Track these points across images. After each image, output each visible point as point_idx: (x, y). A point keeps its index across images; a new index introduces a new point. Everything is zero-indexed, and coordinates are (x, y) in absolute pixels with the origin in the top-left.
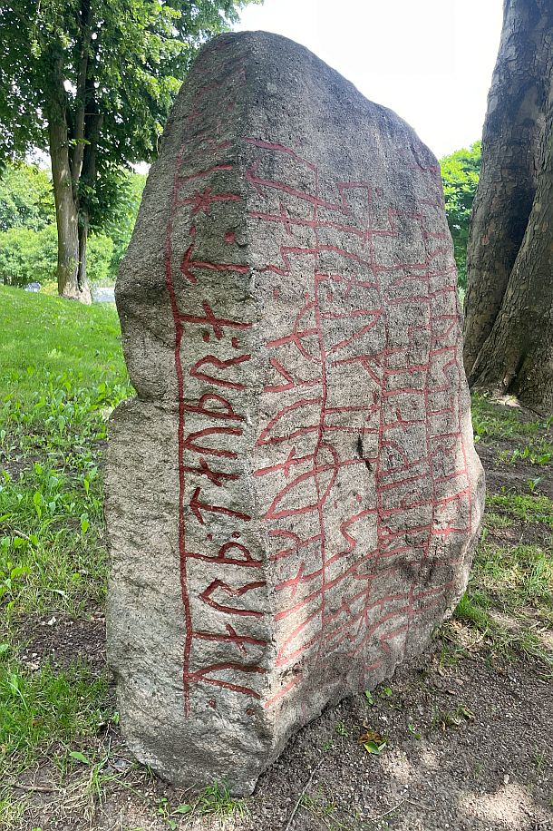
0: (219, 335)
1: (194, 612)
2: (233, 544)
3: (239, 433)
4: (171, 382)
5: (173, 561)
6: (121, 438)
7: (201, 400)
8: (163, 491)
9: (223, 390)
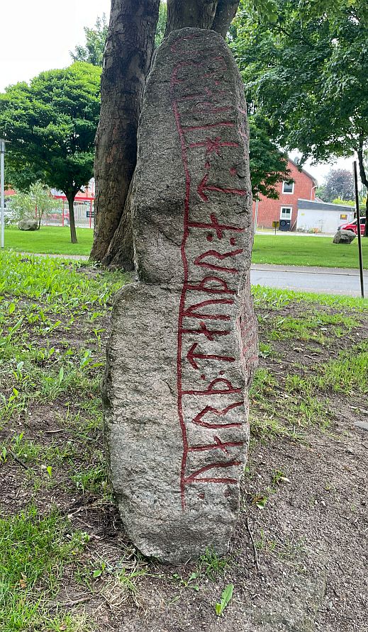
0: (220, 237)
1: (190, 433)
2: (219, 380)
3: (231, 303)
4: (179, 270)
5: (172, 399)
6: (129, 313)
7: (203, 281)
8: (163, 350)
9: (221, 273)
